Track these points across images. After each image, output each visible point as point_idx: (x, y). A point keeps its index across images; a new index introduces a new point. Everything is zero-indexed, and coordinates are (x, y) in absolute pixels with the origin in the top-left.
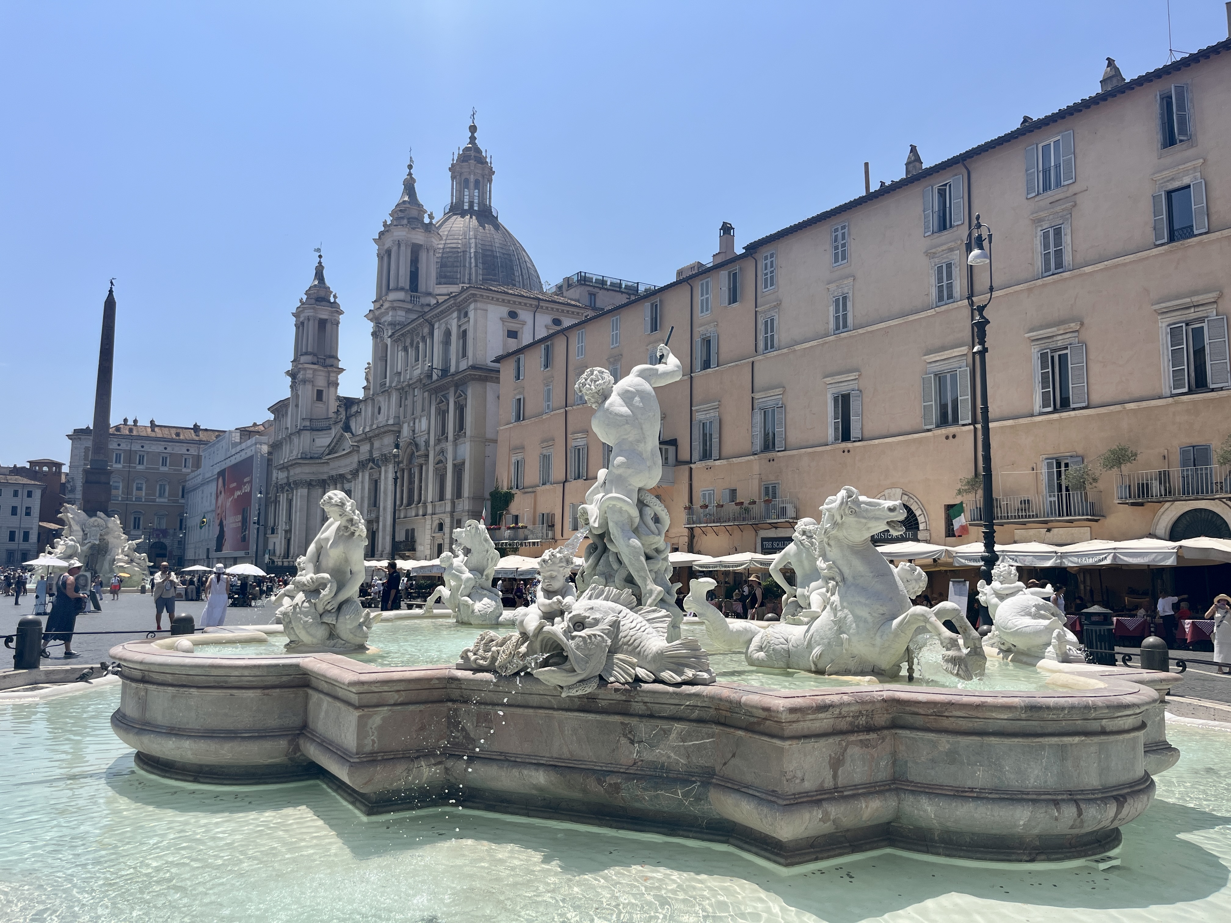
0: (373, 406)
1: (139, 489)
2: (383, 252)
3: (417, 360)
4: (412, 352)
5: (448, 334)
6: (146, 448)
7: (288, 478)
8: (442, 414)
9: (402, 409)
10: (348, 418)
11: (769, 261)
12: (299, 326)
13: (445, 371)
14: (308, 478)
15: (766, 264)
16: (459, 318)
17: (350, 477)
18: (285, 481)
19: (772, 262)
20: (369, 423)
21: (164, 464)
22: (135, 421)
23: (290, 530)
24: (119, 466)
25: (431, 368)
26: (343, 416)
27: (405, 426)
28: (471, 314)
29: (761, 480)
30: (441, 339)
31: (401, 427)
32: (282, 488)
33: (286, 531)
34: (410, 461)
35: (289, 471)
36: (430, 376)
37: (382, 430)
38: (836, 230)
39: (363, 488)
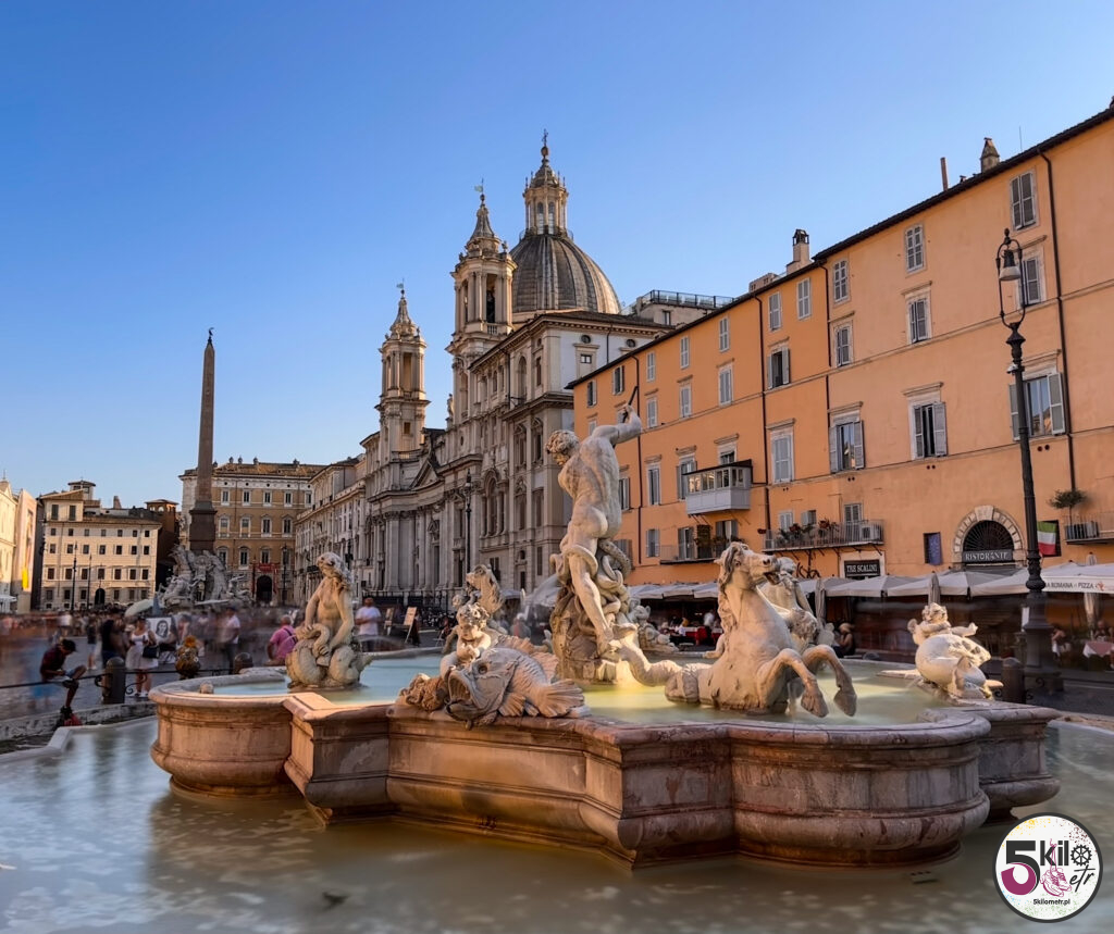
0: (456, 438)
1: (246, 525)
2: (460, 285)
3: (495, 390)
4: (490, 383)
5: (523, 361)
6: (251, 485)
7: (380, 510)
8: (520, 443)
9: (483, 439)
10: (434, 450)
11: (840, 270)
12: (387, 361)
13: (522, 399)
14: (399, 510)
15: (837, 273)
16: (533, 346)
17: (437, 507)
18: (378, 513)
19: (843, 271)
20: (452, 455)
21: (268, 500)
22: (240, 460)
23: (384, 561)
24: (227, 504)
25: (509, 396)
26: (429, 448)
27: (486, 455)
28: (544, 342)
29: (840, 500)
30: (517, 369)
31: (482, 456)
32: (375, 519)
33: (380, 563)
34: (492, 490)
35: (381, 503)
36: (508, 405)
37: (465, 460)
38: (910, 233)
39: (449, 519)
